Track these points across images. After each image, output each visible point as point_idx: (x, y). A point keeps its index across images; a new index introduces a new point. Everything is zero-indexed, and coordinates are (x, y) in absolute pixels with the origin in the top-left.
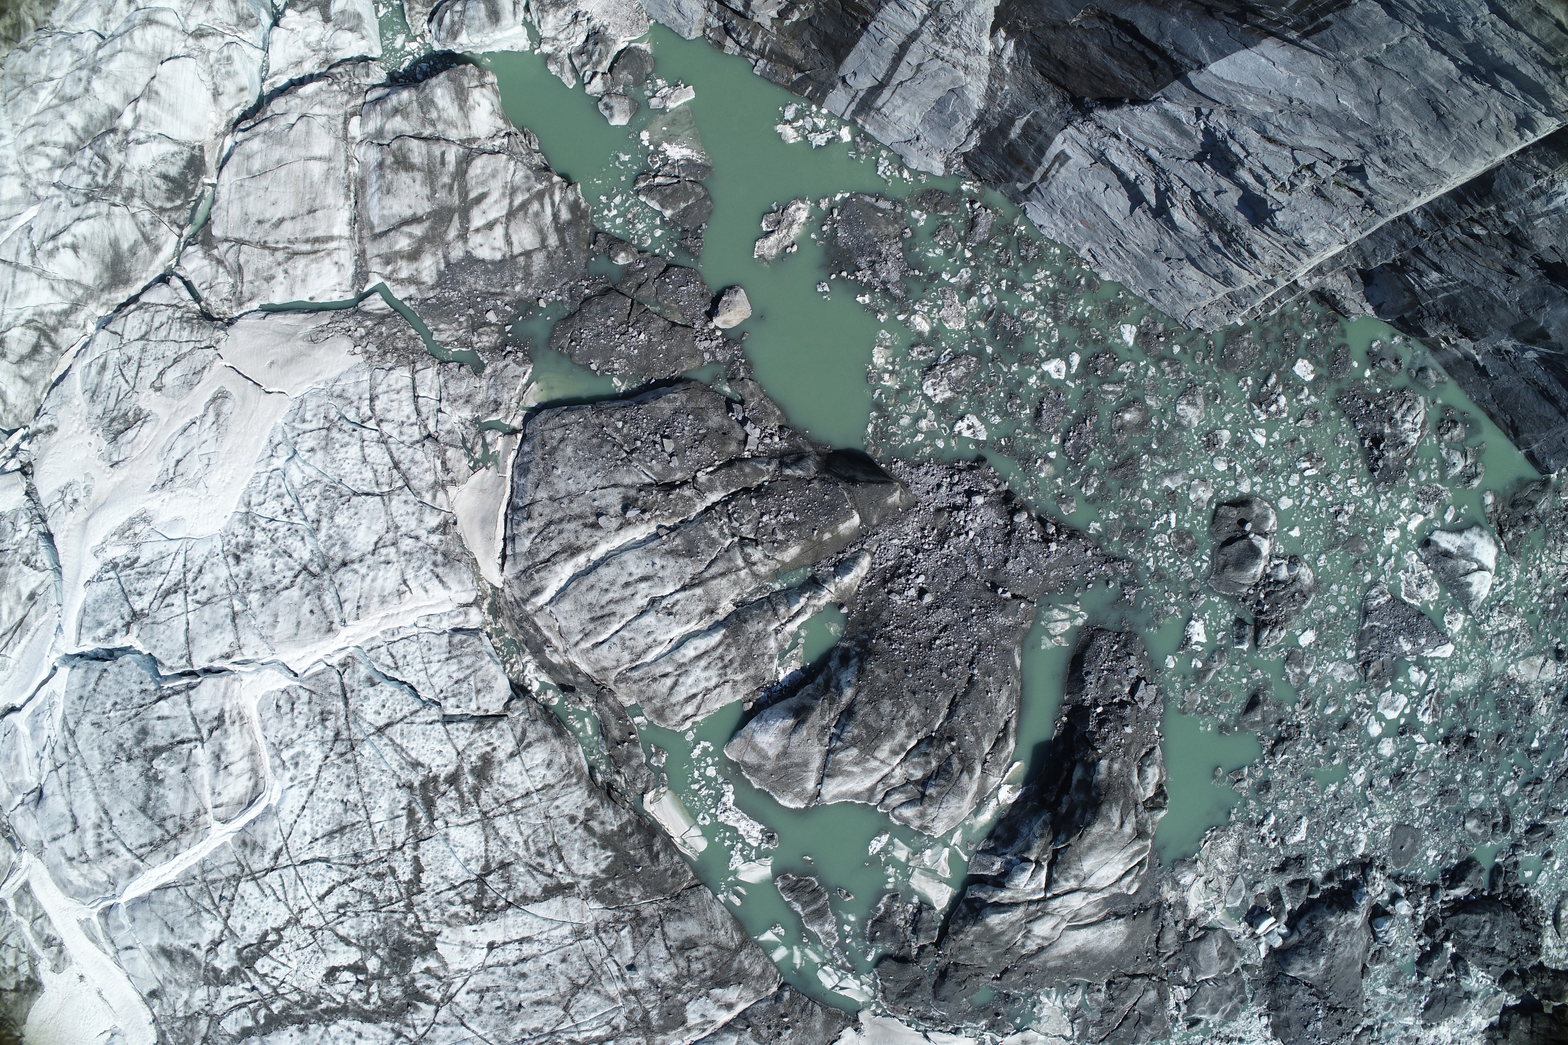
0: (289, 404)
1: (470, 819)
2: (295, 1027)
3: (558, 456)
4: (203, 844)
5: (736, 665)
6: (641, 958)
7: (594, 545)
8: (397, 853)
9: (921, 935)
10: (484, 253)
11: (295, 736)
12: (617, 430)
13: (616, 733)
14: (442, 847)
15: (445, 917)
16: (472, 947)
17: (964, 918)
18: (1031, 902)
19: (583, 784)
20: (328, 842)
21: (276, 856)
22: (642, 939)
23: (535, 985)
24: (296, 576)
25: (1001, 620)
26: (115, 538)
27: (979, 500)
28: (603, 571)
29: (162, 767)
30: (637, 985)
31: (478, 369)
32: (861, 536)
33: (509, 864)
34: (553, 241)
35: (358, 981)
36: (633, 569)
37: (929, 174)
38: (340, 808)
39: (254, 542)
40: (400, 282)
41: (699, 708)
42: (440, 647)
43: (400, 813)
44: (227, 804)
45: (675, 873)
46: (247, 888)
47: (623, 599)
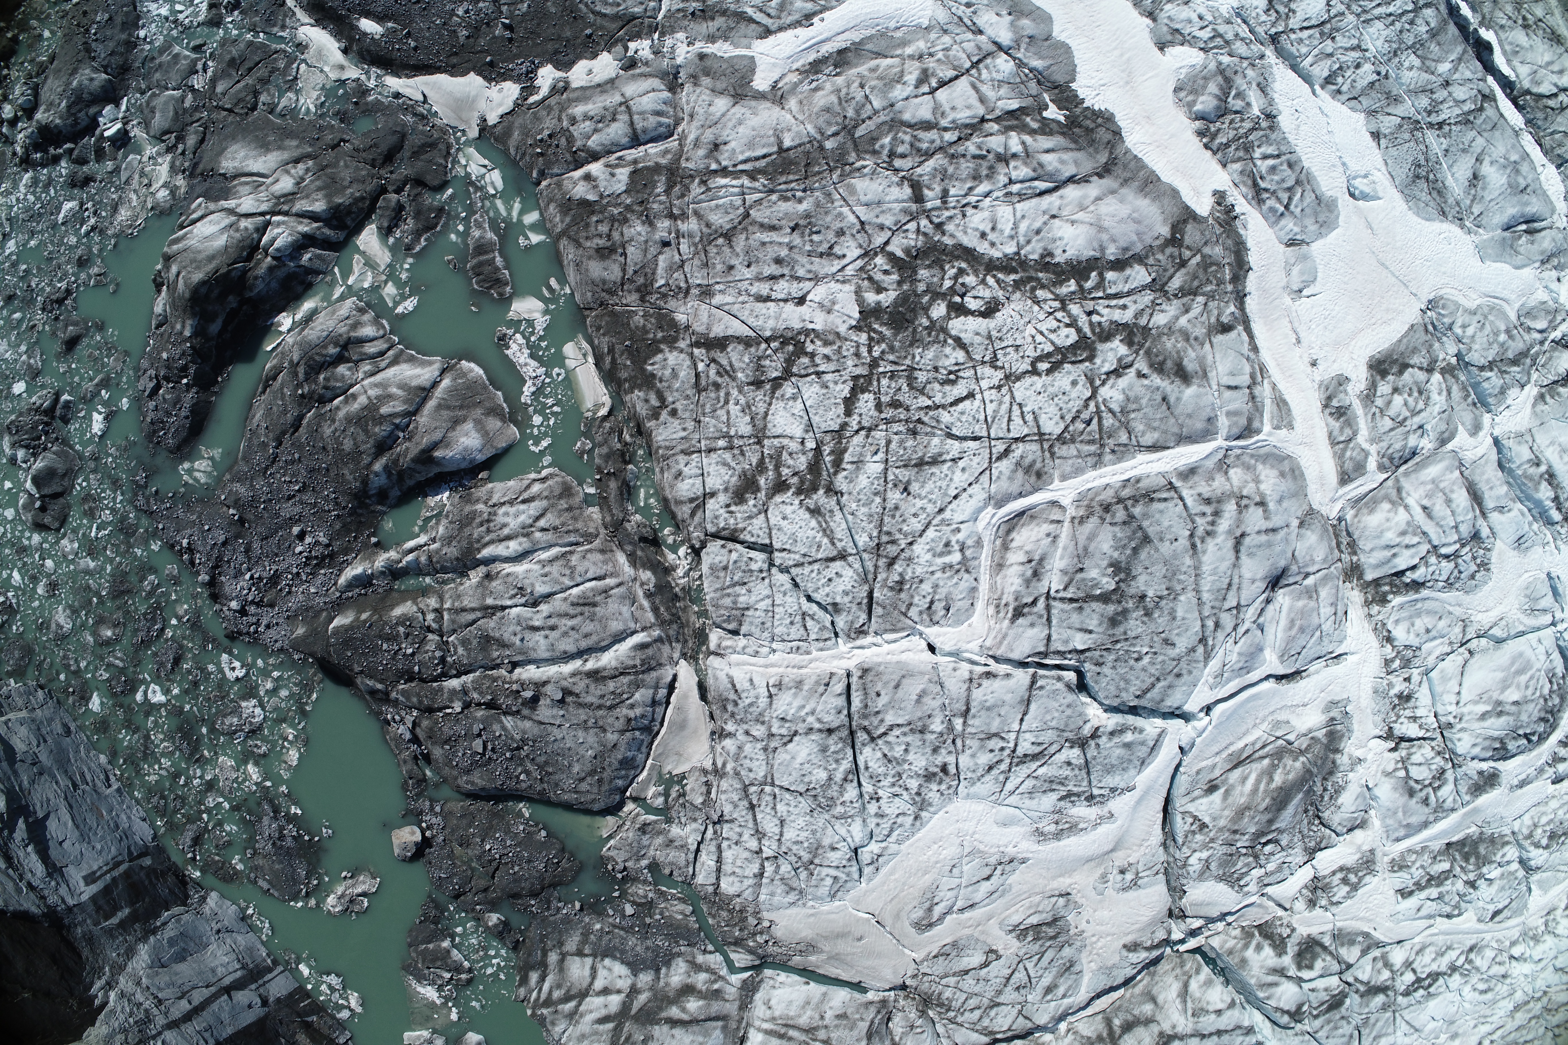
0: (848, 897)
1: (776, 442)
2: (1057, 260)
3: (588, 767)
4: (1089, 486)
5: (478, 520)
6: (653, 251)
7: (573, 675)
8: (866, 425)
9: (393, 204)
10: (620, 969)
11: (938, 575)
12: (528, 773)
13: (613, 485)
14: (815, 420)
15: (838, 344)
16: (821, 305)
17: (349, 213)
18: (286, 214)
19: (655, 445)
20: (941, 455)
21: (1006, 452)
22: (647, 270)
23: (769, 249)
24: (885, 734)
25: (241, 490)
26: (1081, 826)
27: (234, 605)
28: (571, 648)
29: (1105, 580)
30: (667, 223)
31: (654, 867)
32: (338, 606)
33: (749, 384)
34: (553, 957)
35: (962, 296)
36: (542, 641)
37: (223, 896)
38: (914, 487)
39: (921, 780)
40: (708, 970)
41: (528, 487)
42: (751, 623)
43: (849, 466)
44: (1046, 520)
45: (598, 328)
46: (1052, 426)
47: (561, 615)
